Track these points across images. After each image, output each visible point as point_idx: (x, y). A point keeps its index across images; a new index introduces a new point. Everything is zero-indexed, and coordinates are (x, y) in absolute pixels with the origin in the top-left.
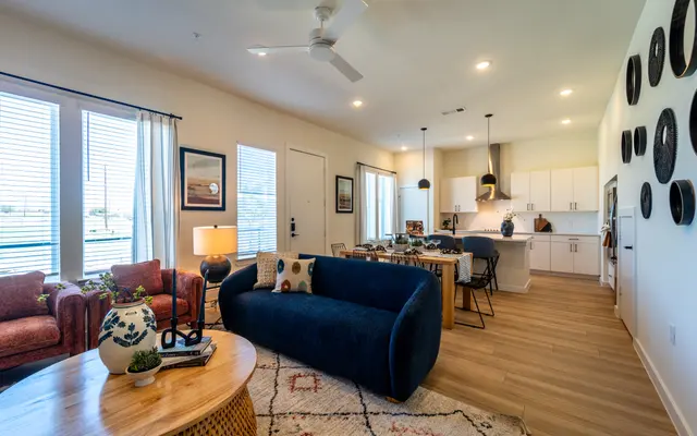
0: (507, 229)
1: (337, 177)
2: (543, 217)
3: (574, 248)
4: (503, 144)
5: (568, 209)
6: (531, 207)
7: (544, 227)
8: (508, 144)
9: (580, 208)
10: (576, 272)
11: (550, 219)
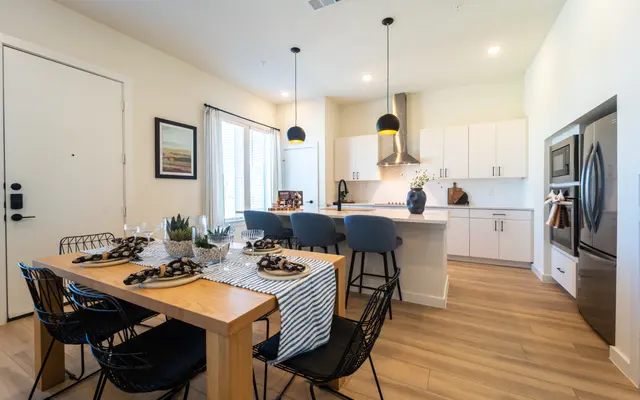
0: (415, 202)
1: (158, 121)
2: (459, 186)
3: (499, 226)
4: (410, 94)
5: (489, 175)
6: (444, 173)
7: (459, 198)
8: (418, 94)
9: (506, 174)
10: (501, 258)
11: (466, 190)
